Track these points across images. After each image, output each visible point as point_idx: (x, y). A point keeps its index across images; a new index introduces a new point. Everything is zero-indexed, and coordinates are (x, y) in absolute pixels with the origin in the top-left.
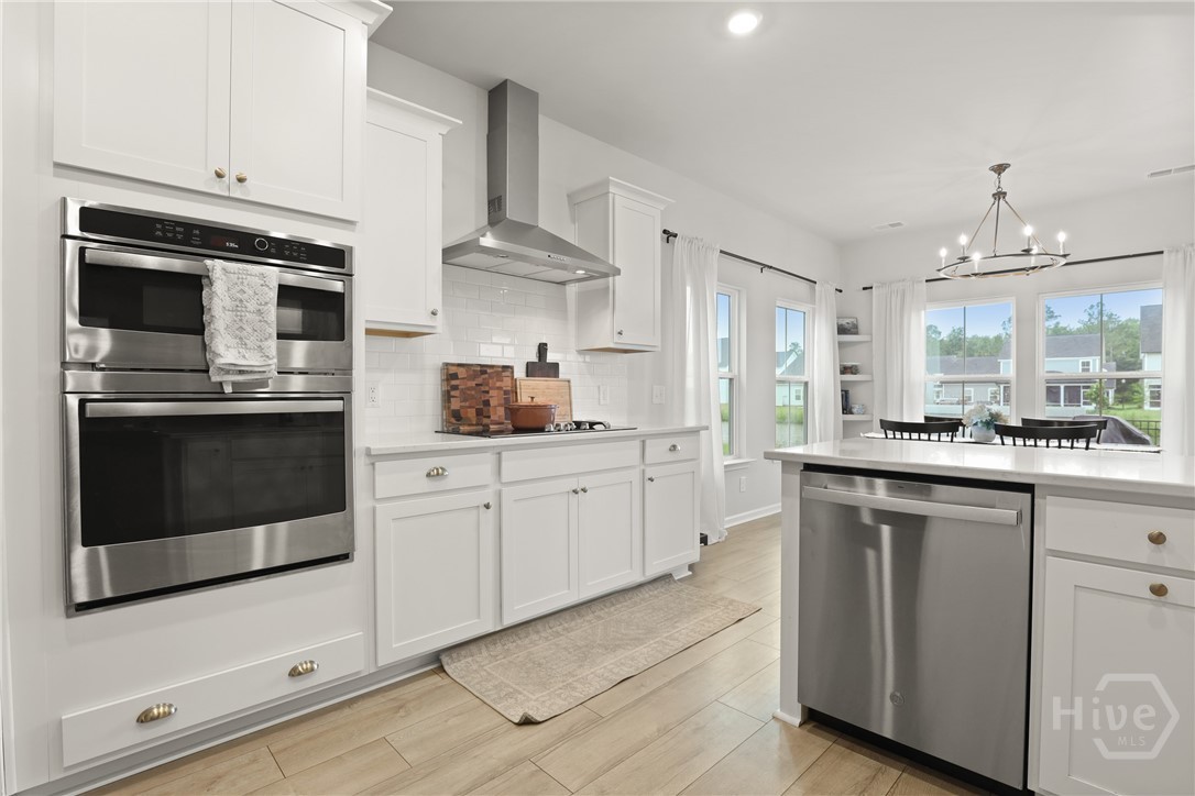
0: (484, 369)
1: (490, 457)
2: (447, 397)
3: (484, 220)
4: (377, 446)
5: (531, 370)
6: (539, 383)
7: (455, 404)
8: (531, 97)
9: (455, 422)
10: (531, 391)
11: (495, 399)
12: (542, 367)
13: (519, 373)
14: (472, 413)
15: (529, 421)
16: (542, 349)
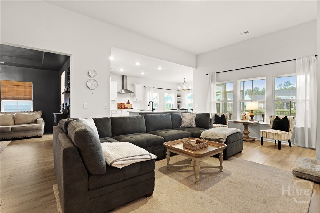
0: (122, 103)
1: (121, 111)
2: (118, 106)
3: (122, 89)
4: (112, 110)
5: (127, 103)
6: (128, 104)
7: (119, 107)
8: (126, 76)
9: (119, 108)
10: (127, 105)
11: (123, 106)
12: (128, 103)
13: (126, 103)
14: (120, 107)
15: (126, 108)
16: (128, 101)
